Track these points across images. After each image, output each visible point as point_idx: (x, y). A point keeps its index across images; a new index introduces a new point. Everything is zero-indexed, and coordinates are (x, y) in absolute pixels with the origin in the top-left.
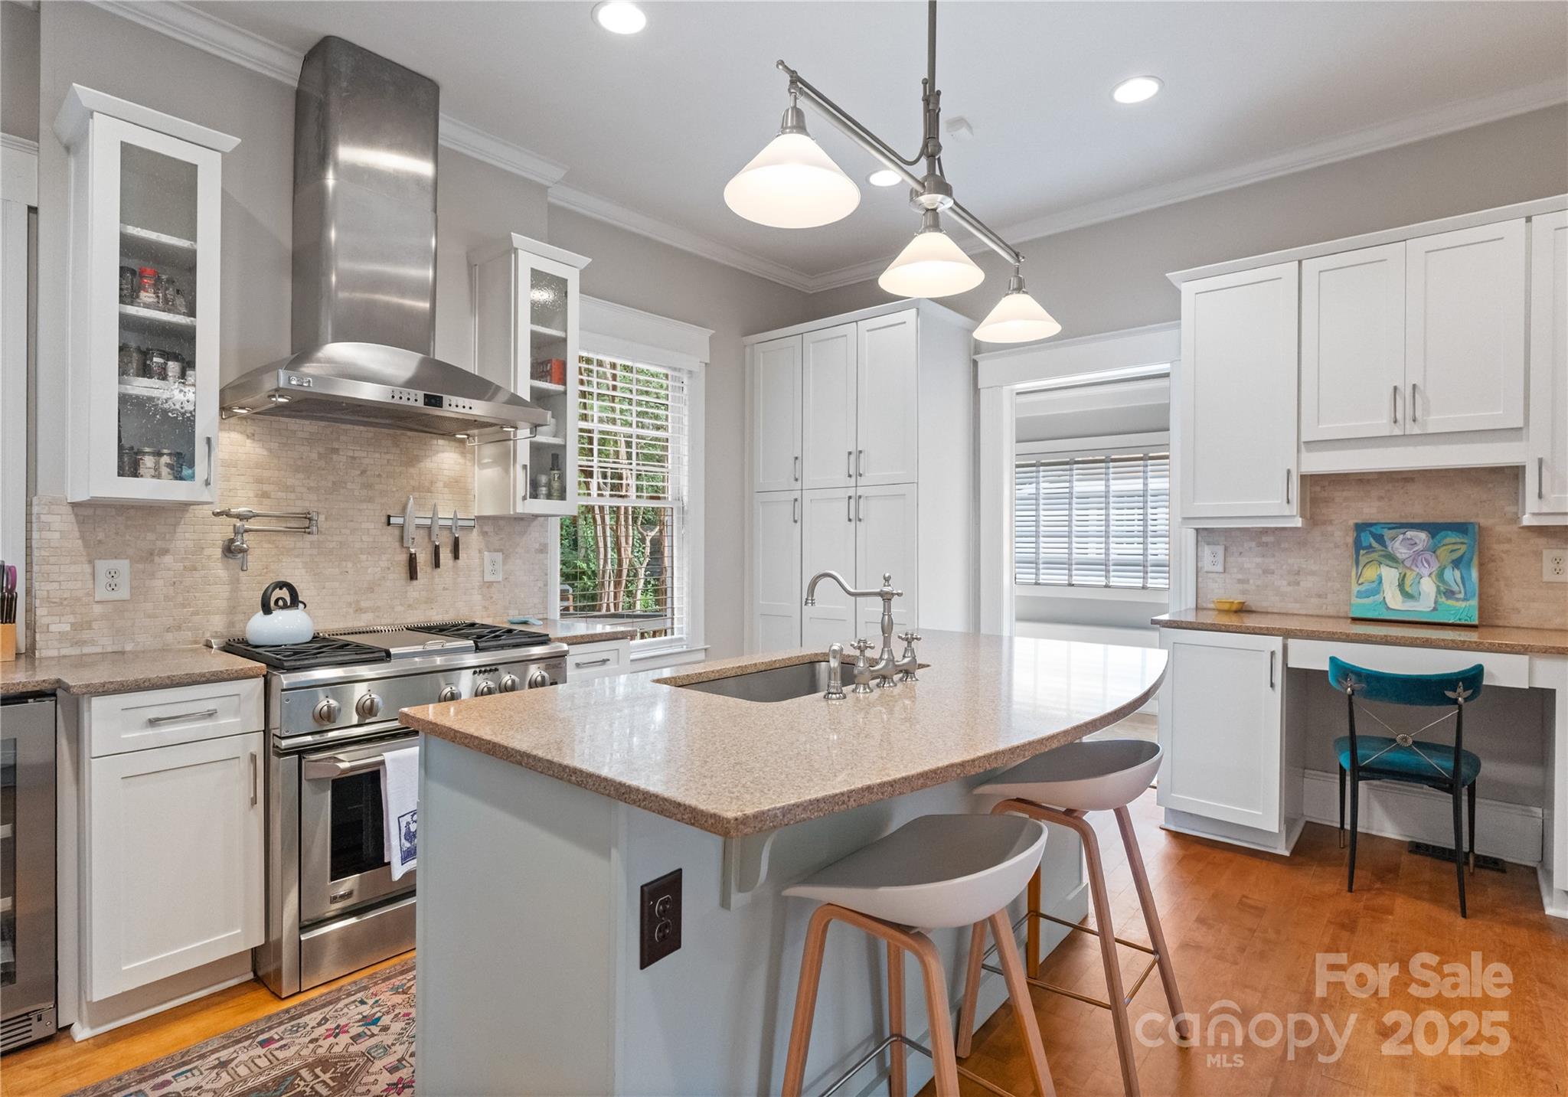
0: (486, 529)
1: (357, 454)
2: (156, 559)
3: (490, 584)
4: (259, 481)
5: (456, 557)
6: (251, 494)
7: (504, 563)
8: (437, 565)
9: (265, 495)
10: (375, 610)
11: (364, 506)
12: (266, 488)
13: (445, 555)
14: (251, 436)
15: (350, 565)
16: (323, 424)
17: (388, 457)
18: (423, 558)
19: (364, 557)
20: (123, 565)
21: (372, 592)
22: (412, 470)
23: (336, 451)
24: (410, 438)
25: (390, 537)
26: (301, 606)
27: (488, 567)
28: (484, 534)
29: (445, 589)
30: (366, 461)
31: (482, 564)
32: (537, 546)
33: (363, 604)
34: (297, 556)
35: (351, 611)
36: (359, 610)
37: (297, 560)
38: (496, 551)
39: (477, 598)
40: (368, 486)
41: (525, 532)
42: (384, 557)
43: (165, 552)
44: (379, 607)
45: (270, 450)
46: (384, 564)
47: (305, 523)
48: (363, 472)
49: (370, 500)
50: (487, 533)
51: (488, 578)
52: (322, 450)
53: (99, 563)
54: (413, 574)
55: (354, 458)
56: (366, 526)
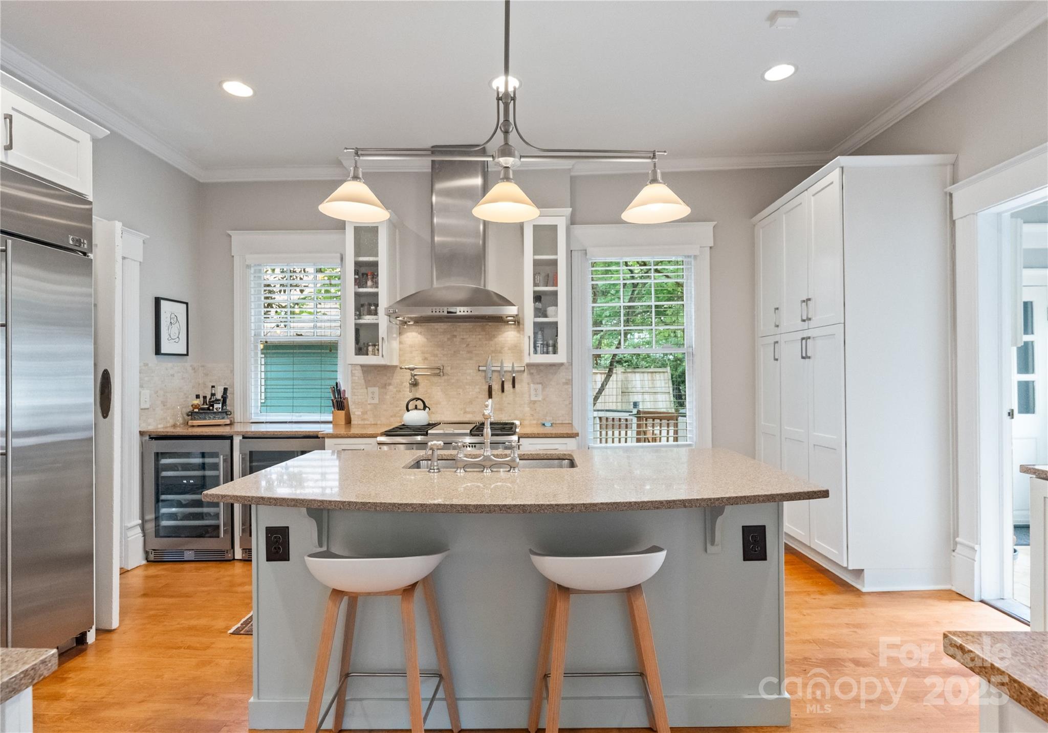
0: (532, 371)
1: (465, 337)
2: (387, 387)
3: (535, 402)
4: (423, 353)
5: (514, 387)
6: (421, 359)
7: (543, 389)
8: (503, 391)
9: (425, 359)
10: (473, 413)
11: (468, 362)
12: (427, 355)
13: (508, 386)
14: (420, 333)
15: (461, 390)
16: (449, 324)
17: (480, 337)
18: (496, 387)
19: (467, 387)
20: (376, 389)
21: (472, 404)
22: (492, 343)
23: (455, 336)
24: (490, 326)
25: (479, 378)
26: (427, 409)
27: (533, 392)
28: (531, 374)
29: (509, 404)
30: (469, 340)
31: (529, 391)
32: (564, 380)
33: (467, 410)
34: (438, 386)
35: (462, 412)
36: (465, 412)
37: (439, 388)
38: (538, 384)
39: (527, 409)
40: (469, 352)
41: (555, 373)
42: (477, 387)
43: (390, 384)
44: (474, 412)
45: (427, 339)
46: (477, 390)
47: (438, 372)
48: (468, 345)
49: (471, 359)
50: (532, 373)
51: (533, 398)
52: (449, 336)
53: (369, 388)
54: (490, 396)
55: (463, 339)
56: (468, 371)
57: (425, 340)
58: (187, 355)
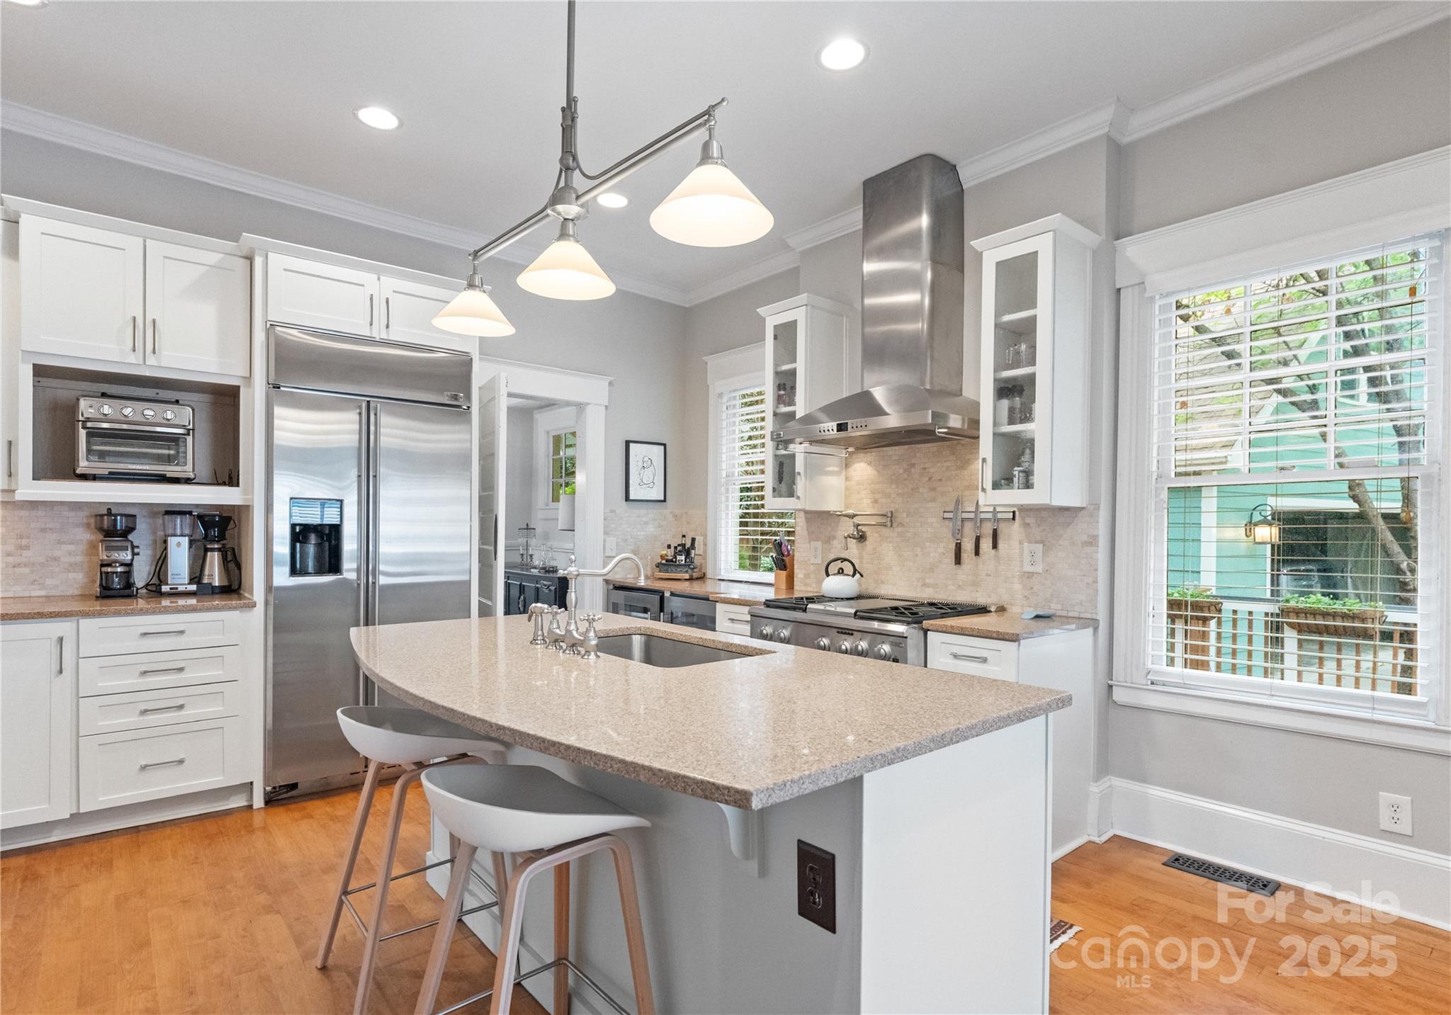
0: (1028, 520)
1: (926, 466)
2: (832, 542)
3: (1030, 575)
4: (873, 492)
5: (995, 546)
6: (869, 502)
7: (1045, 554)
8: (977, 553)
9: (876, 501)
10: (935, 586)
11: (930, 505)
12: (877, 496)
13: (986, 545)
14: (870, 464)
15: (919, 550)
16: (906, 447)
17: (948, 464)
18: (968, 546)
19: (927, 544)
20: (819, 544)
21: (933, 572)
22: (966, 473)
23: (913, 465)
24: (963, 445)
25: (946, 531)
27: (1027, 558)
28: (1026, 525)
29: (988, 575)
30: (932, 470)
31: (1021, 555)
32: (1085, 538)
33: (927, 581)
34: (890, 542)
36: (924, 585)
37: (890, 545)
38: (1037, 542)
39: (1017, 586)
40: (933, 489)
41: (1069, 524)
42: (942, 545)
43: (834, 538)
45: (878, 471)
46: (941, 550)
47: (889, 519)
48: (930, 478)
49: (934, 500)
50: (1029, 524)
51: (1028, 568)
52: (905, 466)
53: (812, 543)
54: (958, 560)
55: (925, 469)
56: (930, 520)
57: (874, 472)
58: (665, 501)
